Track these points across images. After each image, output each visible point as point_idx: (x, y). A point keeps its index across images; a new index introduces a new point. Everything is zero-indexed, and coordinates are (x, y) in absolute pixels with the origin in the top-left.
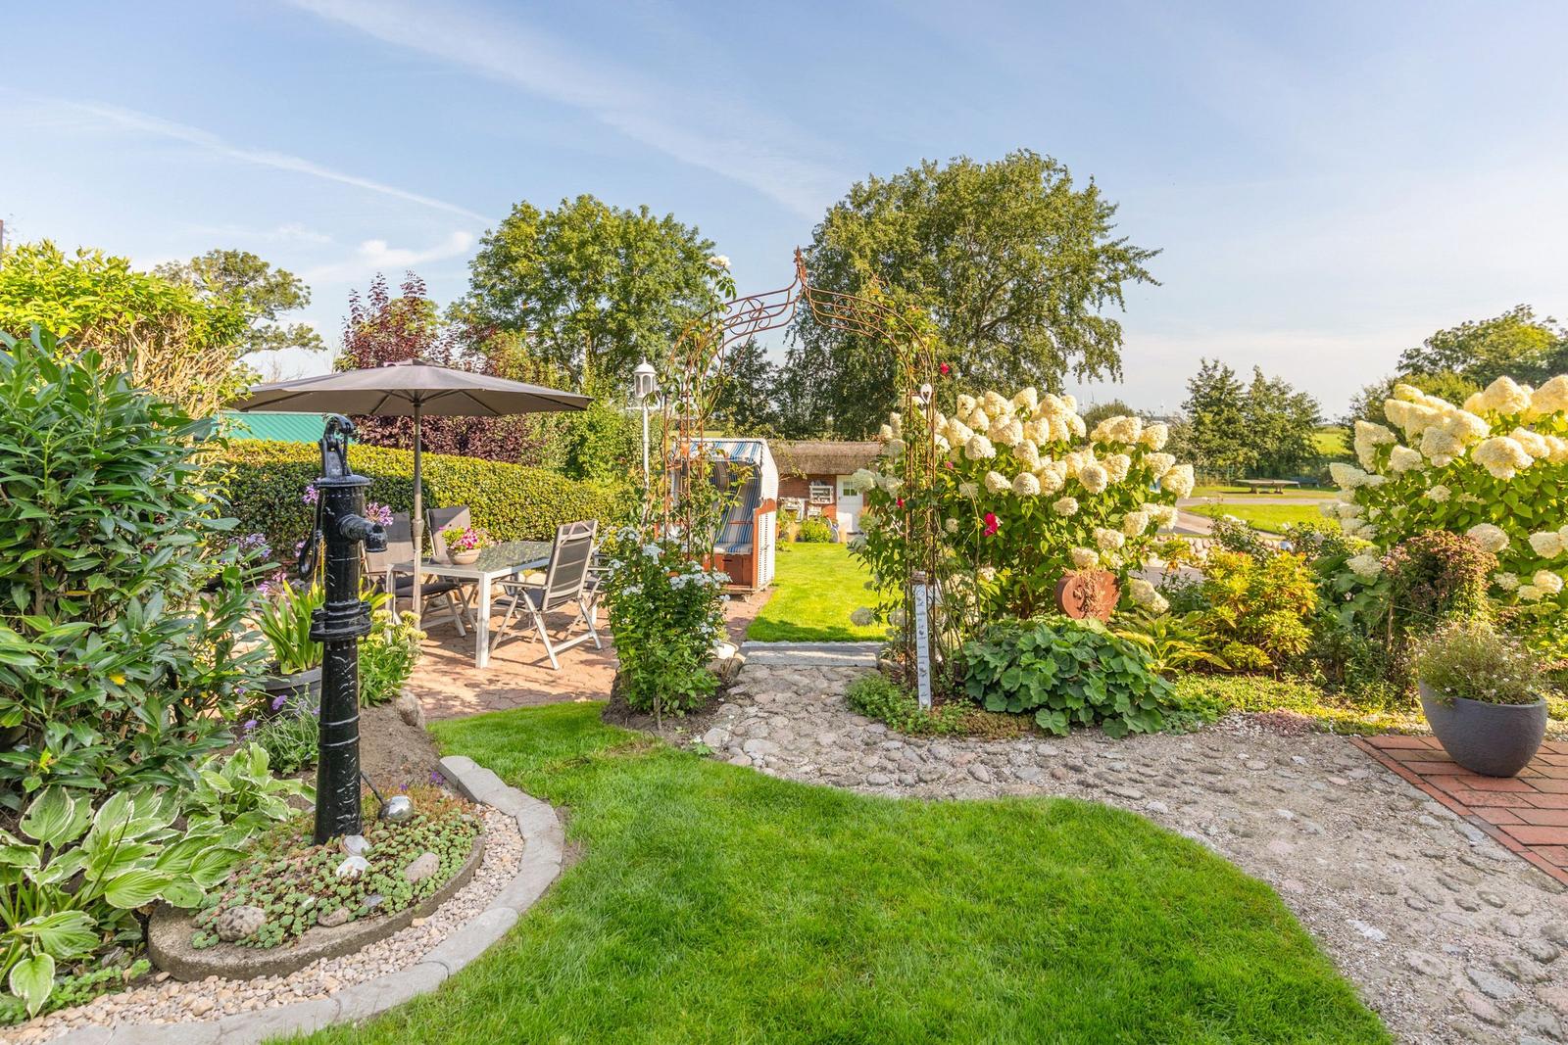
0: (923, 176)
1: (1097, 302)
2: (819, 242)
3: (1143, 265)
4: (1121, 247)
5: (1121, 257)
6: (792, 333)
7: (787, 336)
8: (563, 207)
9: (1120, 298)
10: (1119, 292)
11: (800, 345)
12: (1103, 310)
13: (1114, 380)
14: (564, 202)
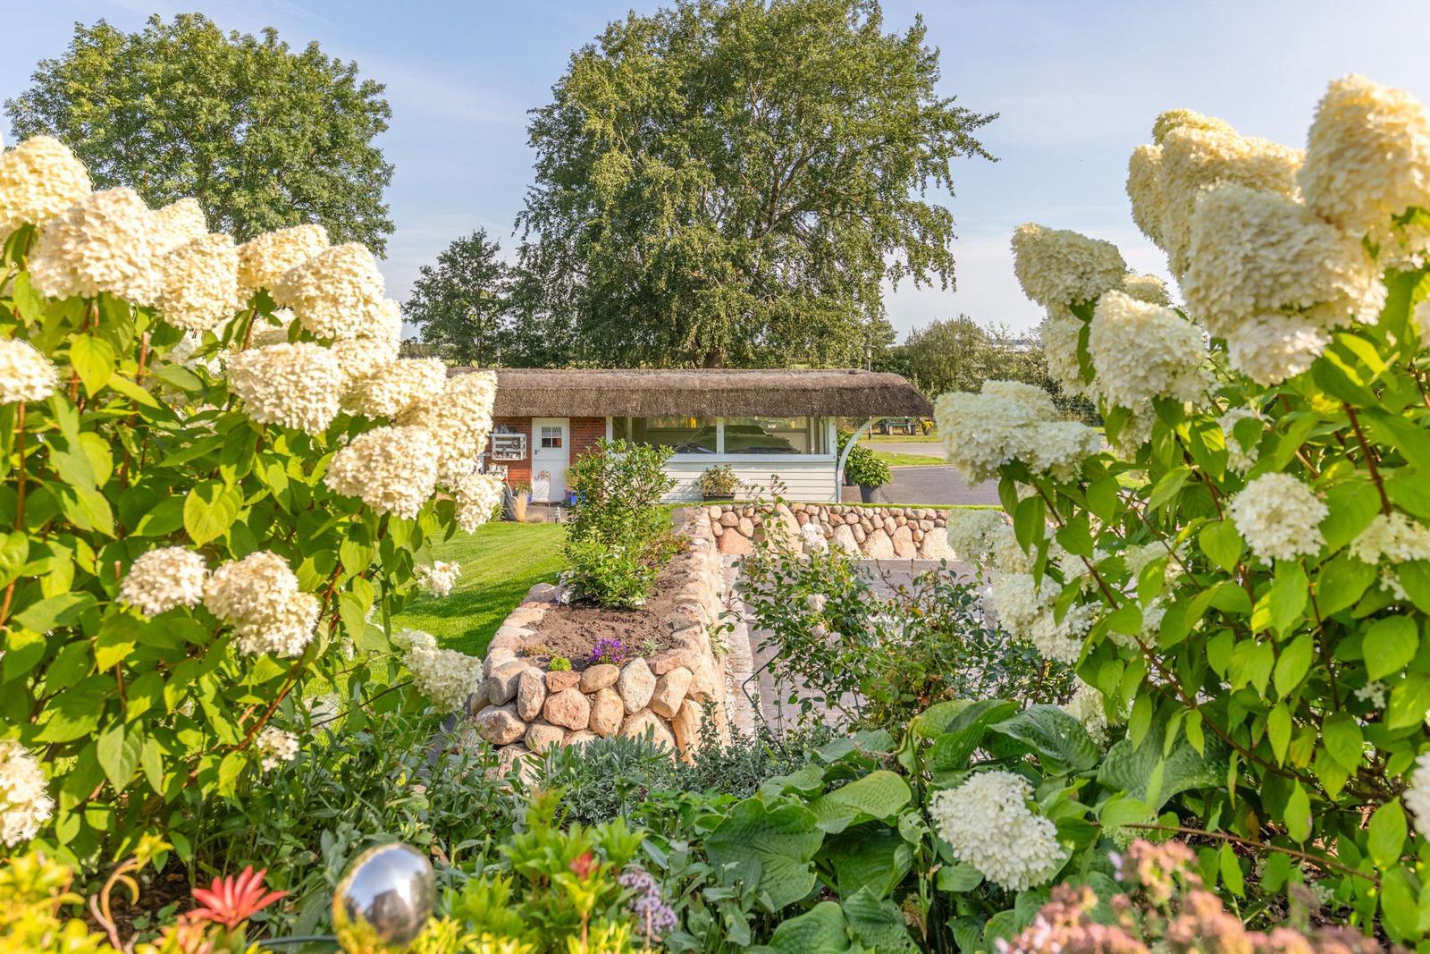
0: (696, 13)
1: (919, 184)
2: (563, 100)
3: (976, 134)
4: (947, 109)
5: (948, 122)
6: (523, 222)
7: (517, 225)
8: (150, 27)
9: (947, 178)
10: (945, 170)
11: (535, 238)
12: (926, 193)
13: (945, 287)
14: (153, 21)
